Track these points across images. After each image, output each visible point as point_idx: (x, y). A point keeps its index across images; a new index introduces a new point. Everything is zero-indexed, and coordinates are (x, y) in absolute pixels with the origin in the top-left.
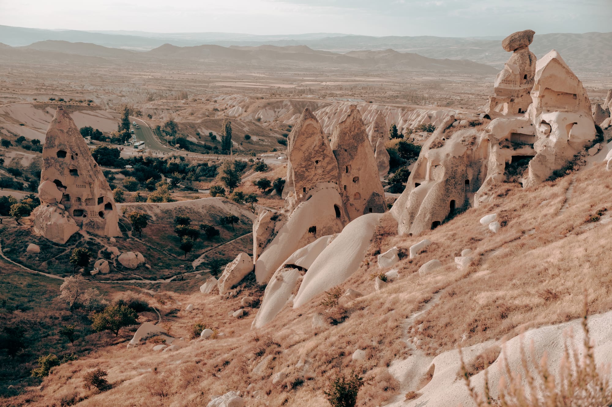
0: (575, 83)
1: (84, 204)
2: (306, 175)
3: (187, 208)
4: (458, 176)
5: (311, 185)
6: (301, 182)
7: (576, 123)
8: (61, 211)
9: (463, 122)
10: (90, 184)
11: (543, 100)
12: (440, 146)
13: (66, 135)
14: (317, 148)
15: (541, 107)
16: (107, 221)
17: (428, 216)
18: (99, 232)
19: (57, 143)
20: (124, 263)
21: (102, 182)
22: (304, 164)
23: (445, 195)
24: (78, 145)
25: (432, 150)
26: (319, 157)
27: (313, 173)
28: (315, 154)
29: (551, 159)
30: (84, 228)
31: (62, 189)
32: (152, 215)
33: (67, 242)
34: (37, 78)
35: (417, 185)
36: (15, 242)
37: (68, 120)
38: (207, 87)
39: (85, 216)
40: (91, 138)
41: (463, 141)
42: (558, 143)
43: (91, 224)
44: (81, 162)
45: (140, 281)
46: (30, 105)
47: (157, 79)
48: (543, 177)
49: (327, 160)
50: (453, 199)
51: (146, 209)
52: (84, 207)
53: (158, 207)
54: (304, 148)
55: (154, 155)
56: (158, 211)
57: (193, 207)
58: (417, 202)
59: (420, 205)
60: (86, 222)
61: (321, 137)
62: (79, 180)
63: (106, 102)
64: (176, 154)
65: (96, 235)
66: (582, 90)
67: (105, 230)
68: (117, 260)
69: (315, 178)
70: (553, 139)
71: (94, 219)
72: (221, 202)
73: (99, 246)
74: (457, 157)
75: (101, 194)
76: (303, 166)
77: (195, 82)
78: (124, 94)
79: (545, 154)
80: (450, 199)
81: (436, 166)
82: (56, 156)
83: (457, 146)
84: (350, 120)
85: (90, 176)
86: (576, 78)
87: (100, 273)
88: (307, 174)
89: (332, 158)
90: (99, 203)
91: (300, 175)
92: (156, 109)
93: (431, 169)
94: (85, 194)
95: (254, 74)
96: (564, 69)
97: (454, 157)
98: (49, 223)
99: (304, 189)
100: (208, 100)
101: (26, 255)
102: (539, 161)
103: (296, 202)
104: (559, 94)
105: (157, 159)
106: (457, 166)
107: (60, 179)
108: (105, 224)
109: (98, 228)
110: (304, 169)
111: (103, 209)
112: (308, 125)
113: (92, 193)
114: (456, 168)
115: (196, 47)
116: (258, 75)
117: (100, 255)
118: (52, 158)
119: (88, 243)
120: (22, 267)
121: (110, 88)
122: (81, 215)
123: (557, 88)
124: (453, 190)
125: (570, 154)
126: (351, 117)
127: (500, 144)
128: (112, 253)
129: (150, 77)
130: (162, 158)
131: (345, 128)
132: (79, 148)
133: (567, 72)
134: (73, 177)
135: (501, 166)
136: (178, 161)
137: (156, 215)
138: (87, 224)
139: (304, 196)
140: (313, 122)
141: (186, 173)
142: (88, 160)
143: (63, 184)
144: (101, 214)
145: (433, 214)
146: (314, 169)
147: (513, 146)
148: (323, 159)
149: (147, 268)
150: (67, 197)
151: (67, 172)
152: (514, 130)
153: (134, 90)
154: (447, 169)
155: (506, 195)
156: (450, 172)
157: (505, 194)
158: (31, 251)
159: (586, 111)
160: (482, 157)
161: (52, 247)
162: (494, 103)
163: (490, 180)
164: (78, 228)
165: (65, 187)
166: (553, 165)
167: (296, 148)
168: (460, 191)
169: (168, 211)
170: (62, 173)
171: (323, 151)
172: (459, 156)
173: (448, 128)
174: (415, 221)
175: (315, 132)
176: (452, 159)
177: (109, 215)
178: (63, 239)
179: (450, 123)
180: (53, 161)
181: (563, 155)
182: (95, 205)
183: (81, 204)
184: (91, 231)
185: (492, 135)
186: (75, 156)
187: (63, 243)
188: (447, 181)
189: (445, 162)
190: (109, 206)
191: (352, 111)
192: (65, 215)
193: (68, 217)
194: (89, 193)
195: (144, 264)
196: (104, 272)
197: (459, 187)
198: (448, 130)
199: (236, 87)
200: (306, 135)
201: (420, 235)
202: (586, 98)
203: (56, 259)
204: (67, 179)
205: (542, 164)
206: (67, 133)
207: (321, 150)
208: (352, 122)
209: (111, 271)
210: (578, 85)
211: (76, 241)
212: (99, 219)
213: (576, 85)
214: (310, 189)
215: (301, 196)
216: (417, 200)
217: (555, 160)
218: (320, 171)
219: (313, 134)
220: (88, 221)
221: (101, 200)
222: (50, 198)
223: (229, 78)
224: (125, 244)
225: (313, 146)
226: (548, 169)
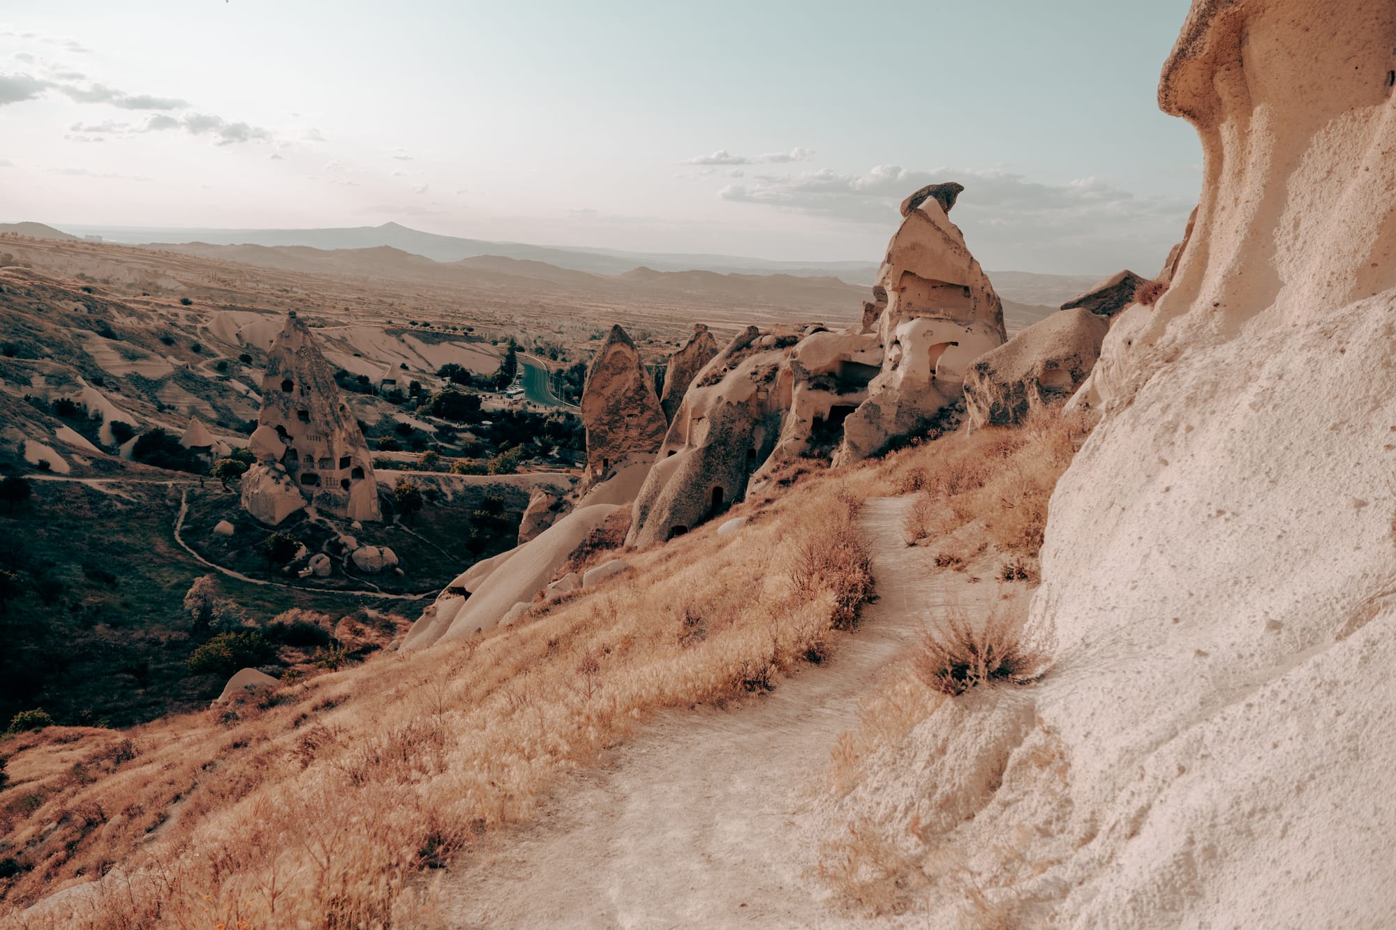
0: (964, 264)
1: (317, 466)
2: (608, 438)
3: (508, 486)
4: (732, 441)
5: (618, 455)
6: (599, 449)
7: (956, 344)
8: (276, 474)
9: (767, 340)
10: (327, 435)
11: (904, 296)
12: (714, 380)
13: (294, 357)
14: (630, 394)
15: (899, 311)
16: (352, 495)
17: (666, 514)
18: (339, 512)
19: (281, 368)
20: (359, 563)
21: (350, 434)
22: (606, 419)
23: (703, 476)
24: (313, 373)
25: (701, 388)
26: (635, 408)
27: (622, 435)
28: (627, 403)
29: (889, 412)
30: (314, 504)
31: (287, 440)
32: (449, 493)
33: (281, 523)
34: (454, 302)
35: (671, 453)
36: (206, 517)
37: (301, 334)
38: (684, 327)
39: (318, 485)
40: (452, 380)
41: (755, 373)
42: (908, 380)
43: (326, 498)
44: (314, 399)
45: (371, 594)
46: (381, 330)
47: (619, 314)
48: (865, 448)
49: (648, 414)
50: (718, 484)
51: (441, 482)
52: (317, 470)
53: (462, 481)
54: (607, 392)
55: (530, 409)
56: (459, 487)
57: (520, 485)
58: (656, 487)
59: (660, 492)
60: (318, 494)
61: (638, 375)
62: (311, 430)
63: (532, 339)
64: (562, 410)
65: (331, 516)
66: (980, 278)
67: (349, 509)
68: (350, 557)
69: (625, 444)
70: (901, 373)
71: (331, 490)
72: (567, 480)
73: (329, 533)
74: (735, 404)
75: (347, 453)
76: (605, 422)
77: (670, 320)
78: (563, 329)
79: (880, 403)
80: (712, 485)
81: (699, 419)
82: (280, 389)
83: (740, 381)
84: (694, 349)
85: (327, 423)
86: (967, 252)
87: (314, 575)
88: (610, 436)
89: (657, 412)
90: (342, 466)
91: (598, 436)
92: (593, 351)
93: (691, 425)
94: (319, 451)
95: (756, 314)
96: (939, 234)
97: (729, 403)
98: (256, 491)
99: (606, 462)
100: (668, 343)
101: (211, 538)
102: (865, 417)
103: (590, 482)
104: (935, 285)
105: (534, 415)
106: (733, 421)
107: (285, 424)
108: (348, 500)
109: (337, 505)
110: (607, 428)
111: (349, 477)
112: (616, 353)
113: (331, 451)
114: (730, 425)
115: (682, 273)
116: (761, 315)
117: (324, 548)
118: (274, 391)
119: (312, 527)
120: (196, 555)
121: (547, 321)
122: (312, 484)
123: (927, 271)
124: (720, 467)
125: (931, 404)
126: (696, 346)
127: (810, 380)
128: (345, 545)
129: (610, 310)
130: (542, 414)
131: (684, 363)
132: (315, 379)
133: (945, 239)
134: (303, 423)
135: (802, 425)
136: (561, 420)
137: (454, 493)
138: (318, 498)
139: (604, 473)
140: (627, 350)
141: (569, 438)
142: (328, 398)
143: (288, 432)
144: (346, 484)
145: (674, 511)
146: (623, 429)
147: (837, 385)
148: (642, 412)
149: (398, 574)
150: (292, 453)
151: (293, 414)
152: (845, 355)
153: (580, 325)
154: (713, 427)
155: (794, 481)
156: (717, 432)
157: (791, 479)
158: (219, 533)
159: (990, 323)
160: (783, 406)
161: (255, 529)
162: (872, 316)
163: (781, 451)
164: (304, 503)
165: (291, 438)
166: (893, 426)
167: (592, 391)
168: (733, 470)
169: (476, 487)
170: (286, 416)
171: (641, 400)
172: (739, 402)
173: (739, 349)
174: (647, 524)
175: (628, 365)
176: (725, 407)
177: (357, 486)
178: (273, 518)
179: (746, 340)
180: (275, 396)
181: (915, 406)
182: (334, 469)
183: (313, 467)
184: (325, 508)
185: (797, 362)
186: (306, 391)
187: (275, 523)
188: (708, 450)
189: (712, 411)
190: (359, 473)
191: (698, 335)
192: (281, 481)
193: (287, 484)
194: (325, 449)
195: (394, 566)
196: (320, 574)
197: (732, 462)
198: (737, 354)
199: (725, 330)
200: (611, 370)
201: (646, 550)
202: (988, 295)
203: (254, 548)
204: (293, 426)
205: (871, 423)
206: (297, 353)
207: (637, 397)
208: (697, 353)
209: (331, 576)
210: (970, 267)
211: (294, 522)
212: (339, 492)
213: (965, 267)
214: (616, 463)
215: (599, 472)
216: (657, 482)
217: (897, 415)
218: (634, 433)
219: (624, 369)
220: (321, 492)
221: (345, 462)
222: (265, 452)
223: (719, 316)
224: (378, 534)
225: (623, 390)
226: (882, 434)
